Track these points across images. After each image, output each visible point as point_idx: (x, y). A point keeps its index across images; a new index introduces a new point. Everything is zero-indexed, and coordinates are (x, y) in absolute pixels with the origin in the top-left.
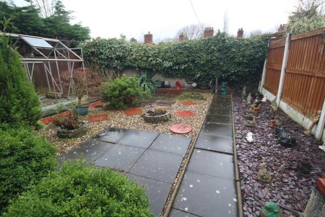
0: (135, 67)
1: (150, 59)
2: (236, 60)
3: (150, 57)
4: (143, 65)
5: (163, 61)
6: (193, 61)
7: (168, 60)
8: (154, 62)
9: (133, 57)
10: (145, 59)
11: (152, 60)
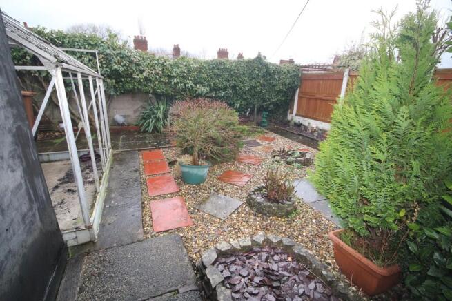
0: (148, 93)
1: (175, 81)
2: (277, 88)
3: (174, 77)
4: (163, 89)
5: (196, 85)
6: (234, 88)
7: (202, 83)
8: (181, 86)
9: (144, 74)
10: (166, 80)
11: (177, 83)
